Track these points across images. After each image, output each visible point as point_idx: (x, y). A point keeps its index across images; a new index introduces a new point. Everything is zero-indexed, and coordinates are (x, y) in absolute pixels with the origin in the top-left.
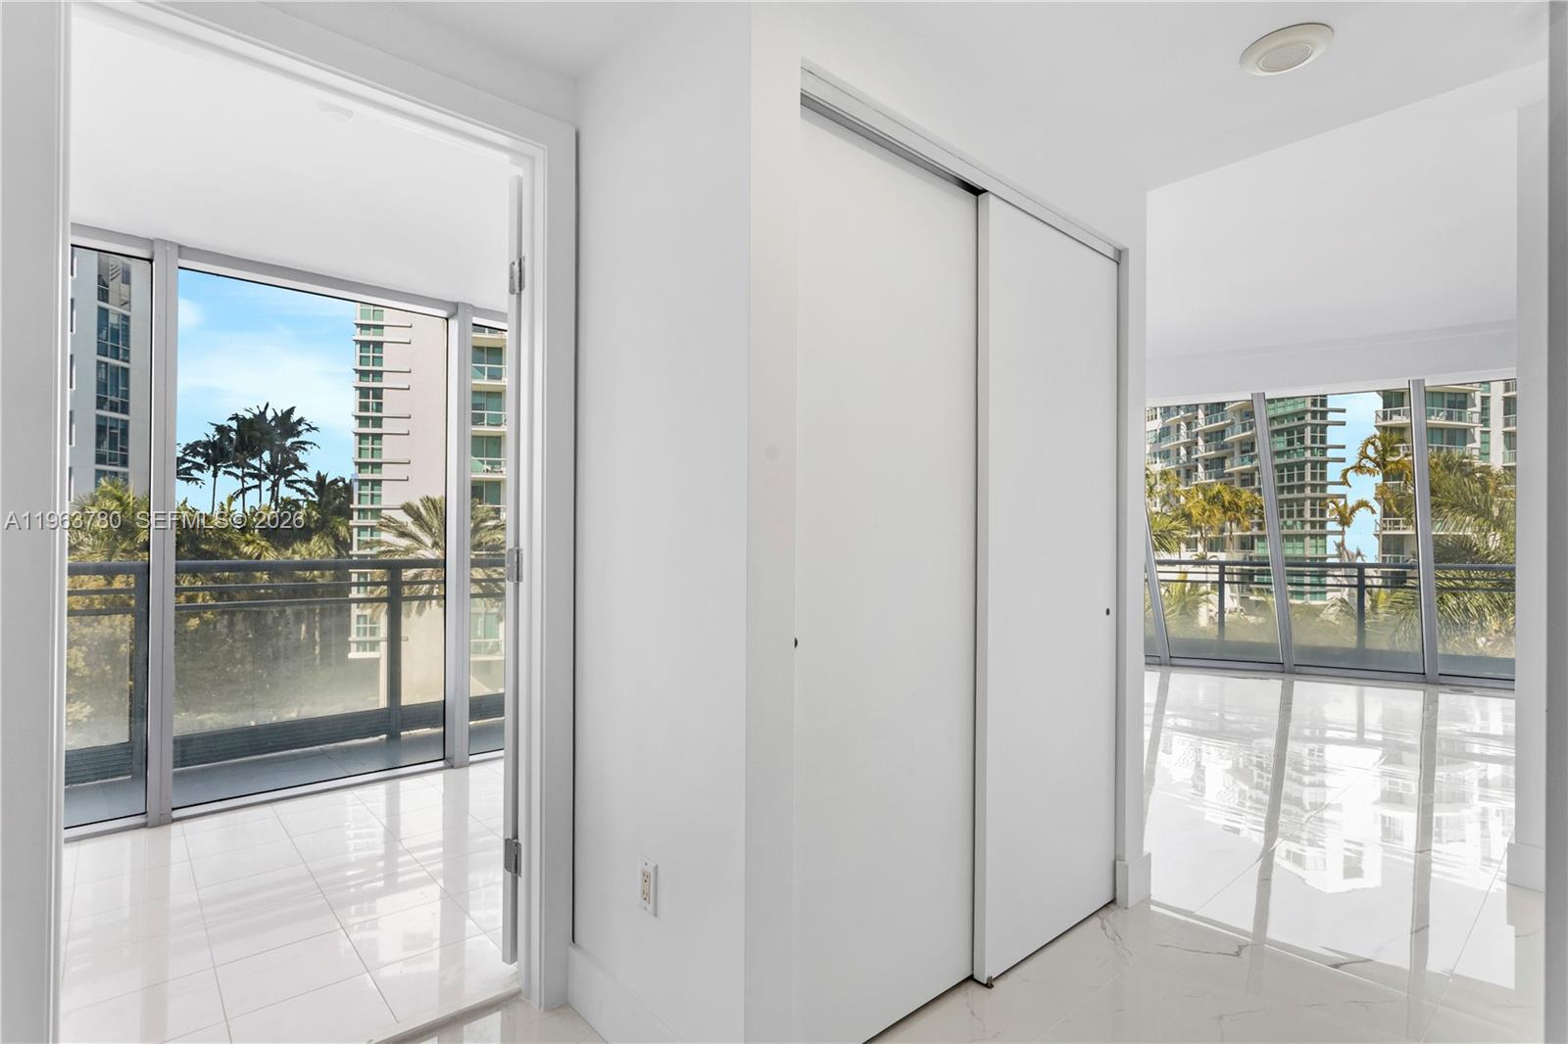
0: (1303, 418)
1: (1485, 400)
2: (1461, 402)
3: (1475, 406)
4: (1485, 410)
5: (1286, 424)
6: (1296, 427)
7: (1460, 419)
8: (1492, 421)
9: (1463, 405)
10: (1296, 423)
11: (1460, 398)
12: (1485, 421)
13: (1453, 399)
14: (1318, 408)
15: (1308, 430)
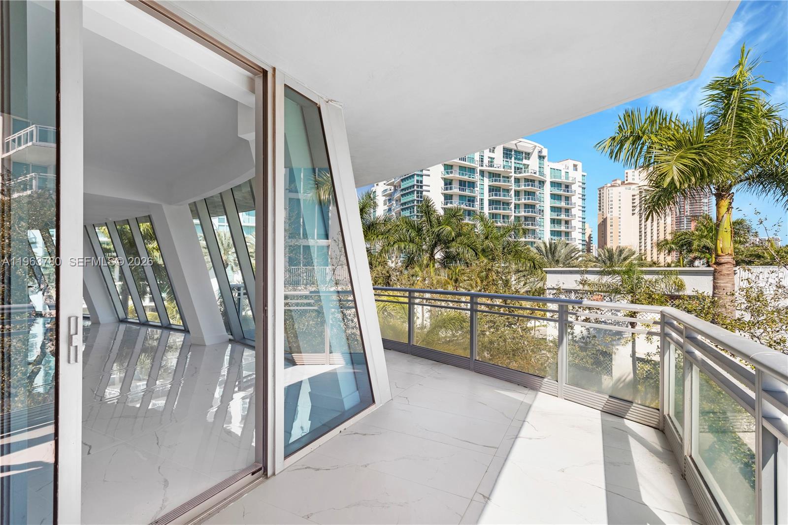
0: (414, 203)
1: (482, 200)
2: (472, 200)
3: (477, 202)
4: (482, 204)
5: (410, 205)
6: (412, 206)
7: (473, 207)
8: (484, 209)
9: (473, 201)
10: (412, 204)
11: (473, 199)
12: (482, 208)
13: (469, 198)
14: (419, 199)
15: (415, 208)
